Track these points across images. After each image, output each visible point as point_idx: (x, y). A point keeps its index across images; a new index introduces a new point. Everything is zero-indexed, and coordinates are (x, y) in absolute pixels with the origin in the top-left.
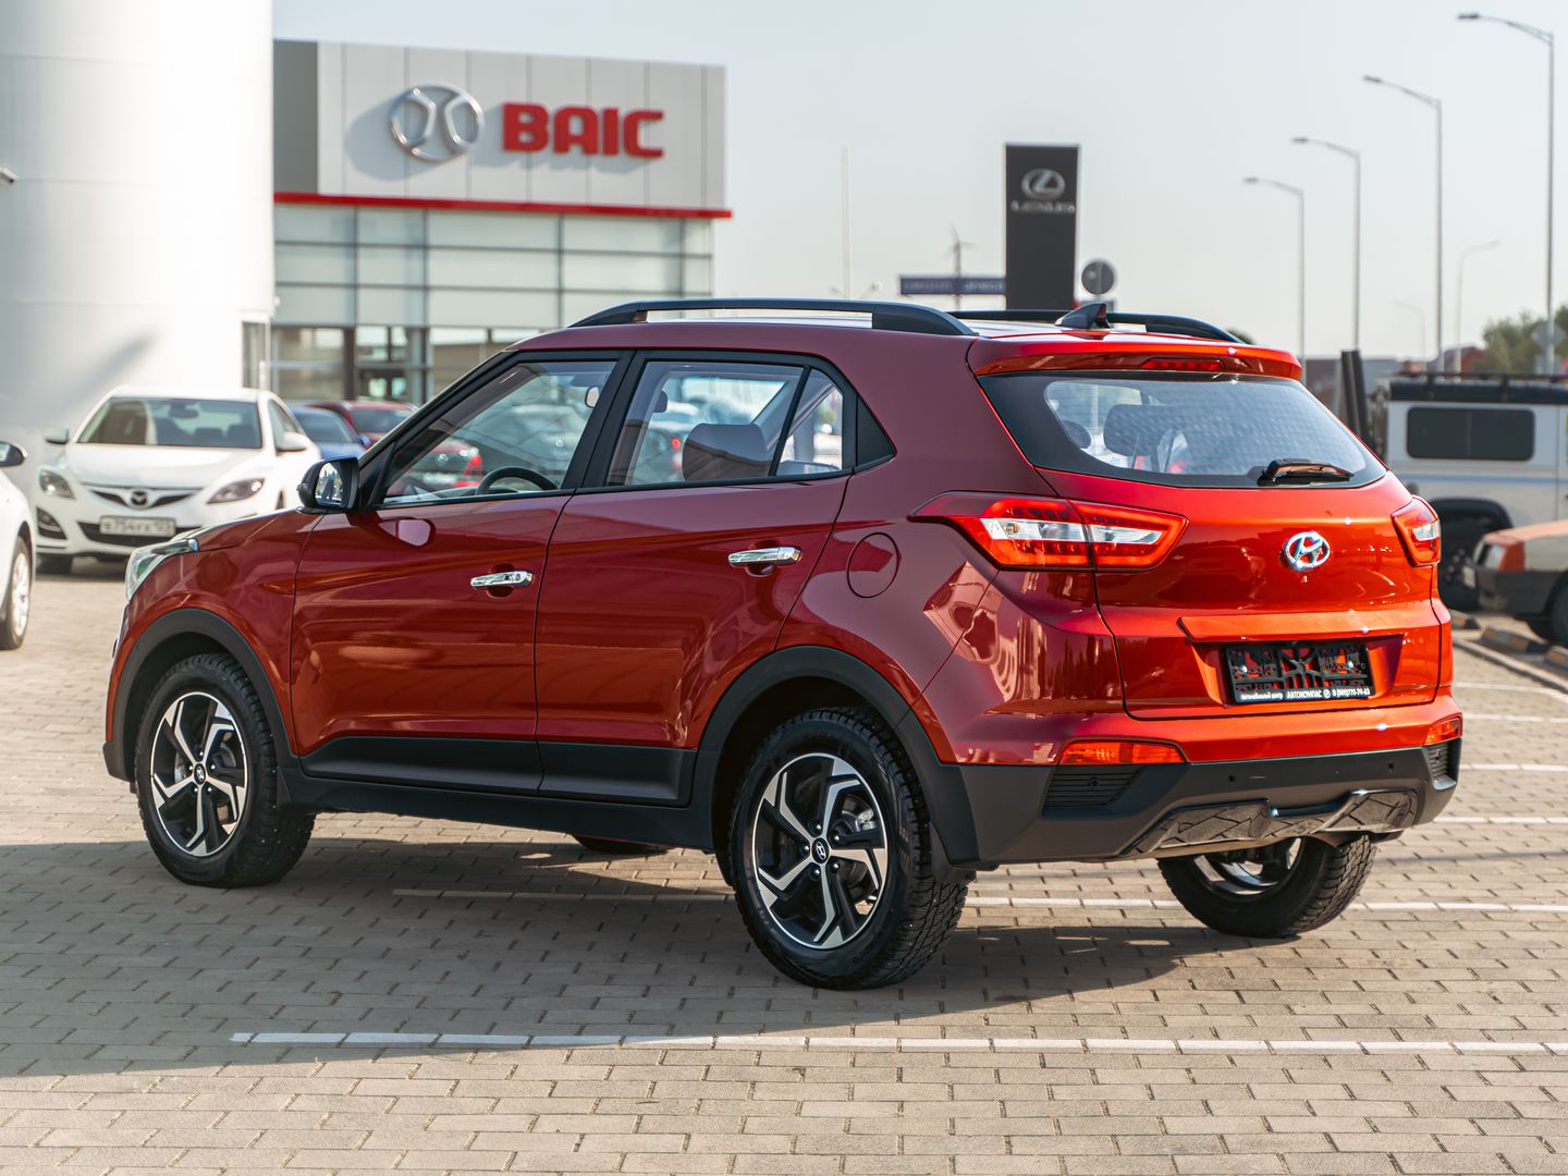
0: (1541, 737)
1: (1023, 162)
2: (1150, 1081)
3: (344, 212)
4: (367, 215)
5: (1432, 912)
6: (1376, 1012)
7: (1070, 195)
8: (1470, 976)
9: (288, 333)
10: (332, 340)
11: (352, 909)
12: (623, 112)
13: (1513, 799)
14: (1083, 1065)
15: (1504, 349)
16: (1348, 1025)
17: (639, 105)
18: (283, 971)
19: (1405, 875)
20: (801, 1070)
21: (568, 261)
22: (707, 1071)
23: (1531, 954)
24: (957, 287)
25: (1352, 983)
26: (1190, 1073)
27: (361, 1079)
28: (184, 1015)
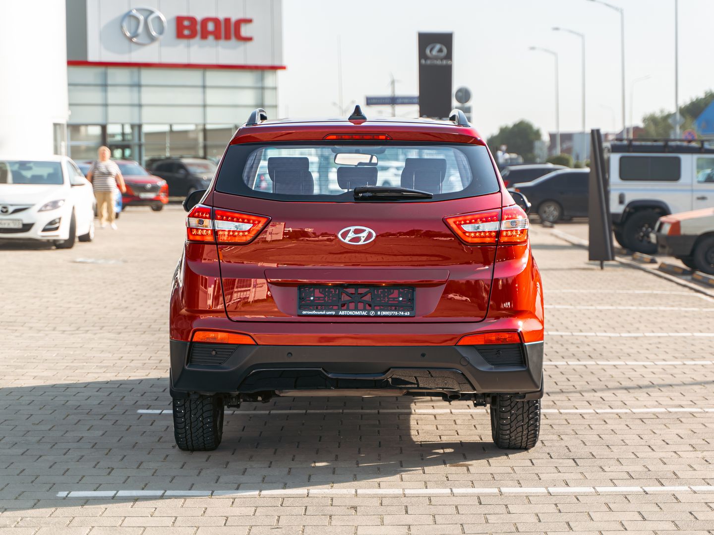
0: (700, 318)
1: (426, 40)
2: (537, 511)
3: (100, 70)
4: (111, 71)
5: (665, 413)
6: (647, 470)
7: (449, 56)
8: (691, 449)
9: (74, 128)
10: (96, 131)
11: (117, 421)
12: (234, 19)
13: (693, 352)
14: (501, 503)
15: (652, 127)
16: (634, 478)
17: (241, 16)
18: (83, 456)
19: (647, 393)
20: (355, 508)
21: (208, 91)
22: (306, 509)
24: (393, 101)
25: (632, 454)
26: (557, 506)
27: (126, 517)
28: (32, 482)
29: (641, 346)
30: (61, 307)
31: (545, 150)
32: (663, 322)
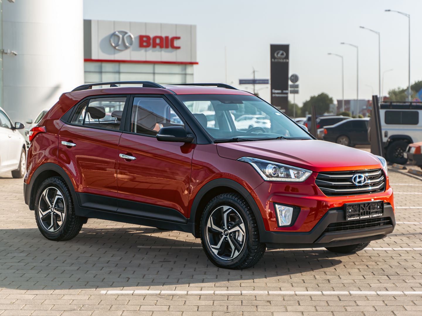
1: (275, 49)
2: (374, 305)
3: (99, 64)
4: (104, 65)
7: (287, 57)
11: (127, 252)
12: (170, 37)
14: (351, 300)
15: (394, 97)
17: (174, 35)
18: (111, 271)
20: (269, 302)
21: (156, 76)
22: (242, 302)
24: (254, 82)
25: (419, 273)
26: (384, 302)
27: (141, 305)
28: (85, 285)
29: (410, 214)
31: (336, 109)
32: (419, 201)
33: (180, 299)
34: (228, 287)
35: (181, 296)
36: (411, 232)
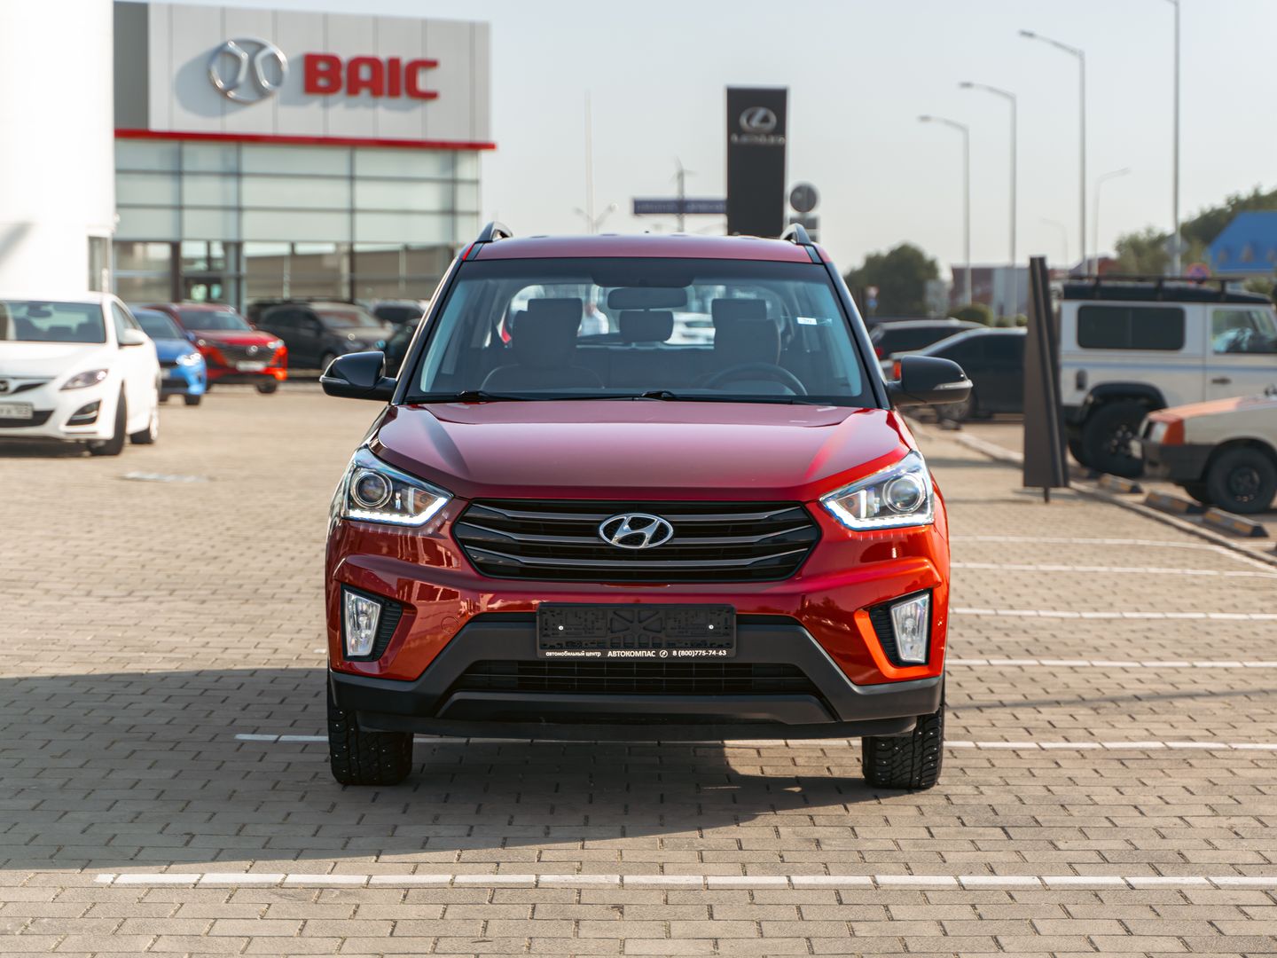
0: (1220, 589)
1: (741, 101)
2: (940, 917)
3: (170, 146)
4: (190, 148)
5: (1162, 750)
6: (1132, 848)
7: (780, 129)
8: (1210, 813)
9: (124, 247)
10: (161, 252)
11: (200, 753)
12: (405, 59)
13: (1209, 645)
14: (876, 901)
15: (1132, 257)
16: (1110, 861)
17: (418, 55)
18: (140, 813)
19: (1130, 716)
20: (619, 908)
21: (359, 186)
22: (534, 909)
23: (1258, 790)
24: (681, 207)
25: (1105, 820)
26: (976, 909)
27: (216, 919)
28: (51, 857)
29: (1118, 634)
30: (99, 555)
31: (945, 298)
32: (1155, 594)
33: (343, 901)
34: (498, 864)
35: (346, 891)
36: (1108, 693)
